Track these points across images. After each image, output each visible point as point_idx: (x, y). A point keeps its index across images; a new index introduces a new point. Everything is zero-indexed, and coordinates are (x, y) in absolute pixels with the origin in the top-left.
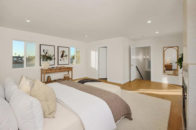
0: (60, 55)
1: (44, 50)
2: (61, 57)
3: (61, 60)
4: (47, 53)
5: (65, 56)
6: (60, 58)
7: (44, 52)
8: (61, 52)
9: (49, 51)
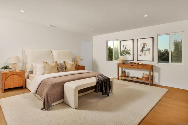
0: (140, 48)
1: (123, 45)
2: (141, 51)
3: (140, 55)
4: (126, 48)
5: (146, 50)
6: (139, 53)
7: (123, 47)
8: (141, 45)
9: (128, 46)
